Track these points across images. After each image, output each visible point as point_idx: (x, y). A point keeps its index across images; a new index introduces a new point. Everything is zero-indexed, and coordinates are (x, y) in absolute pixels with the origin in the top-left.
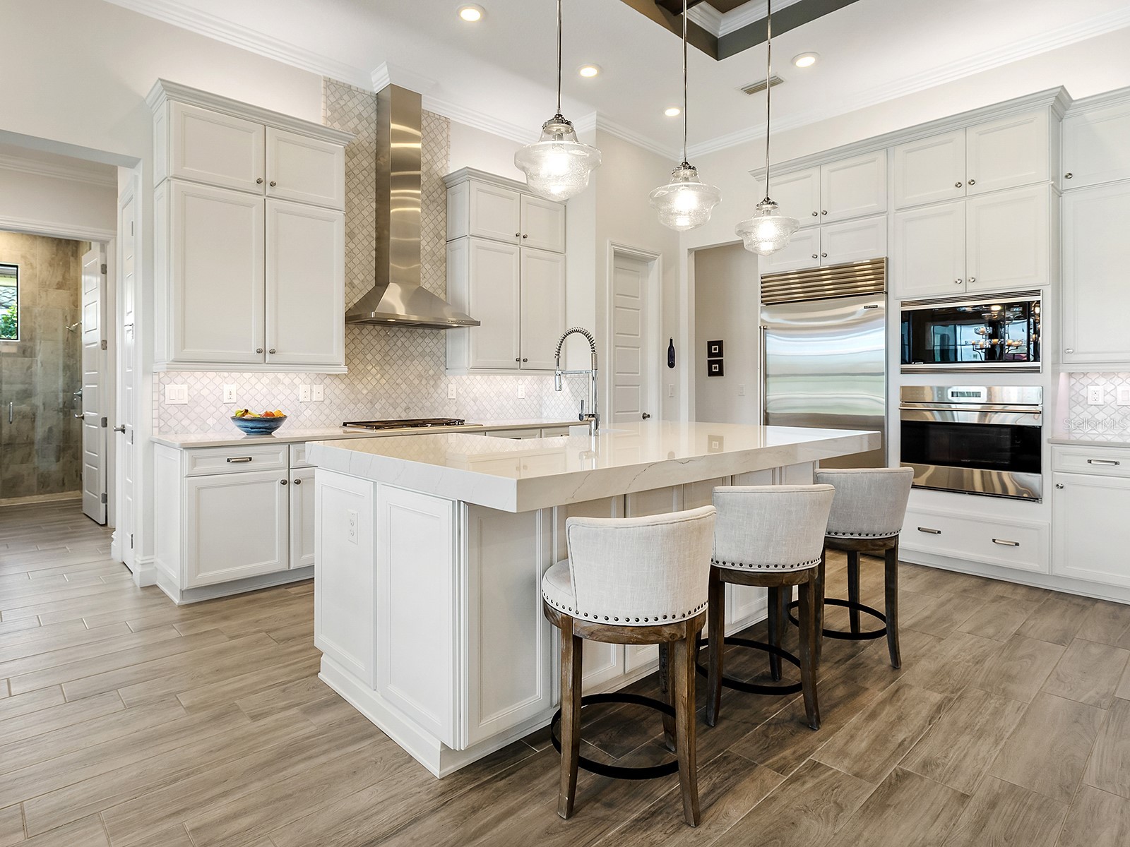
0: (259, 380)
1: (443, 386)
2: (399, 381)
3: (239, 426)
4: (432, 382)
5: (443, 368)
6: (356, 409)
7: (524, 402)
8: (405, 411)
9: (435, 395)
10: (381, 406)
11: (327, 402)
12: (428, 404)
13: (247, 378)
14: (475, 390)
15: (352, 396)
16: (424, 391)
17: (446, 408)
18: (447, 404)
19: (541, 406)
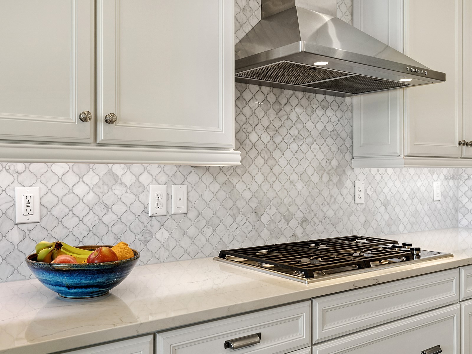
0: (81, 178)
1: (348, 184)
2: (294, 177)
3: (44, 281)
4: (335, 179)
5: (348, 156)
6: (235, 226)
7: (439, 206)
8: (301, 224)
9: (340, 199)
10: (269, 219)
11: (192, 215)
12: (330, 213)
13: (60, 173)
14: (386, 190)
15: (229, 204)
16: (326, 193)
17: (352, 218)
18: (353, 212)
19: (456, 210)
